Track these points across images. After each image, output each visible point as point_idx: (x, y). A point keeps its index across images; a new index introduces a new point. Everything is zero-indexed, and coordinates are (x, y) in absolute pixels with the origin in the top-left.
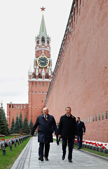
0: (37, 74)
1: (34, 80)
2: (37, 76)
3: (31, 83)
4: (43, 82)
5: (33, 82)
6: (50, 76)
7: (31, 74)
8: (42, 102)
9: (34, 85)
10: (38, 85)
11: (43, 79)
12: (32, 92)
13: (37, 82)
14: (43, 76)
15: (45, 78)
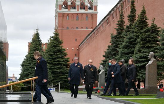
0: (69, 3)
1: (66, 11)
2: (69, 6)
3: (61, 15)
4: (77, 14)
5: (63, 14)
6: (87, 6)
7: (62, 3)
8: (76, 41)
9: (65, 18)
10: (70, 18)
11: (78, 10)
12: (63, 27)
13: (69, 14)
14: (78, 6)
15: (81, 9)
